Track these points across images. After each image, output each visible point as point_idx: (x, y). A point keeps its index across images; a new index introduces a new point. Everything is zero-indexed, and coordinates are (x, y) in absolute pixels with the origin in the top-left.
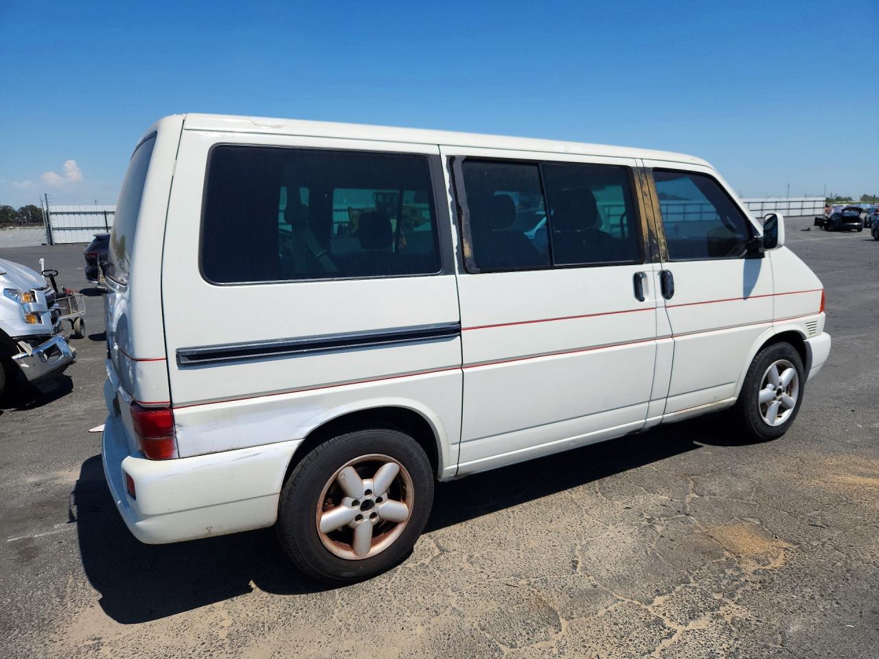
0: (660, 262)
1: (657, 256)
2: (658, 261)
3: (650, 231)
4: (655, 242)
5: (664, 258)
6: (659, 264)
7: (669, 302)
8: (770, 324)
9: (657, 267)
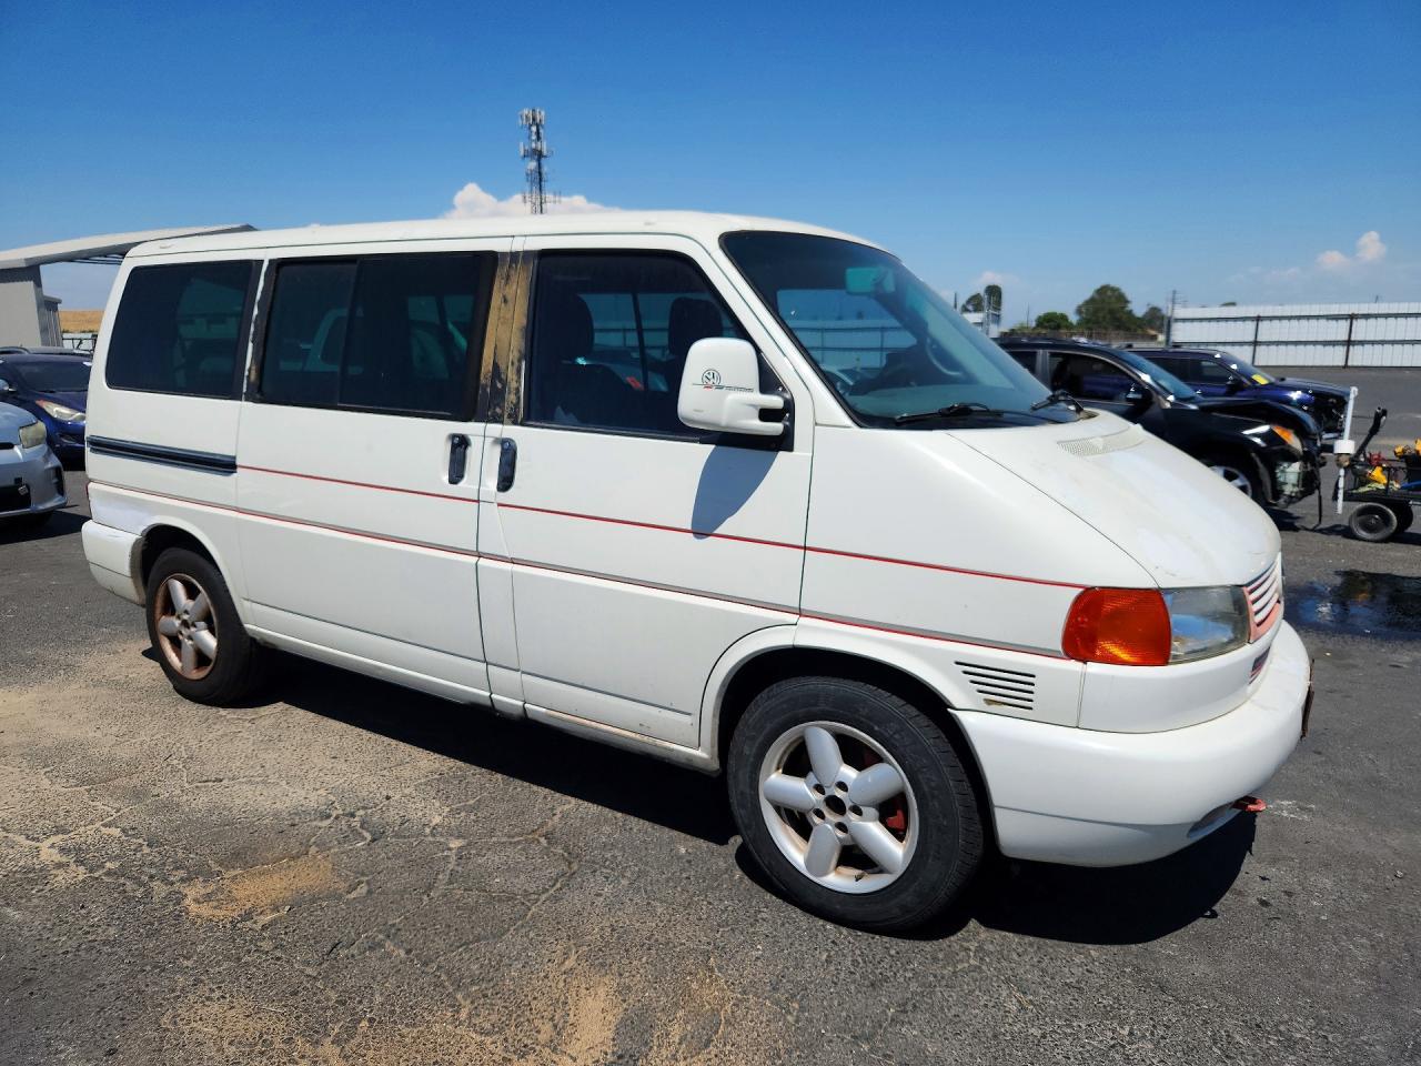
0: (502, 422)
1: (498, 410)
2: (497, 419)
3: (496, 366)
4: (499, 386)
5: (510, 416)
6: (499, 426)
7: (505, 497)
8: (793, 618)
9: (495, 430)
